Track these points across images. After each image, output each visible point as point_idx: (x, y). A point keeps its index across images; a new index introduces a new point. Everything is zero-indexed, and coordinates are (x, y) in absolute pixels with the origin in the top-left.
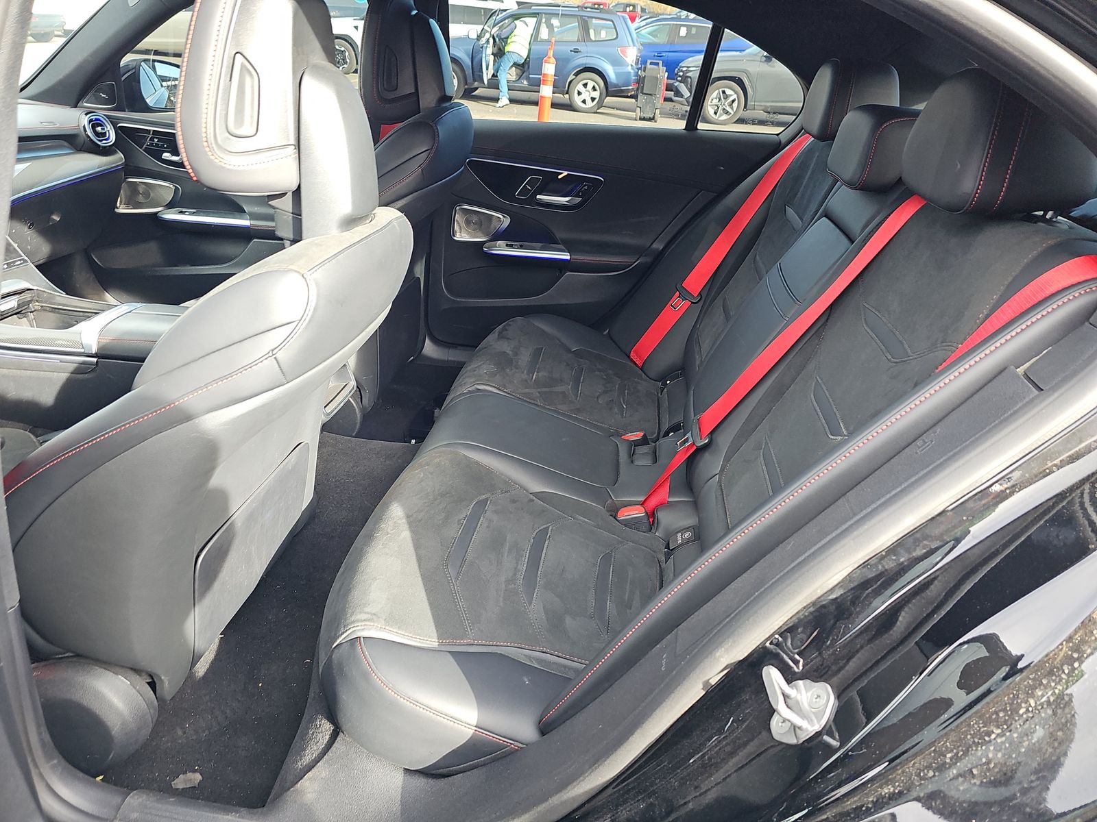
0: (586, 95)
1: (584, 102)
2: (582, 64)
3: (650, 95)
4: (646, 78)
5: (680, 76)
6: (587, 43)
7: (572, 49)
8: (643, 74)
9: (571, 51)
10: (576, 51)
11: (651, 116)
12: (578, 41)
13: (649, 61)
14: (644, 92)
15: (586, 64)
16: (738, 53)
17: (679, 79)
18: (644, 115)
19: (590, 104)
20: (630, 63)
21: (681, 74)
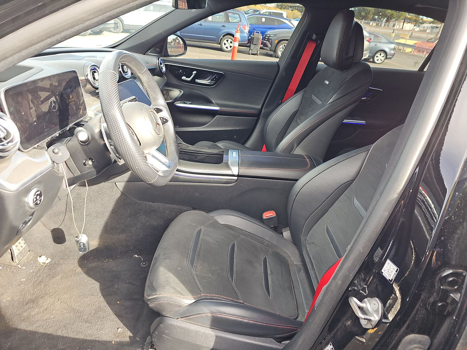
0: (228, 45)
1: (227, 48)
2: (226, 32)
3: (256, 45)
4: (254, 38)
5: (266, 38)
6: (228, 23)
7: (222, 25)
8: (253, 36)
9: (222, 26)
10: (224, 26)
11: (256, 53)
12: (224, 22)
13: (255, 32)
14: (253, 43)
15: (228, 32)
16: (289, 30)
17: (266, 39)
18: (253, 53)
19: (229, 49)
20: (246, 32)
21: (267, 37)
